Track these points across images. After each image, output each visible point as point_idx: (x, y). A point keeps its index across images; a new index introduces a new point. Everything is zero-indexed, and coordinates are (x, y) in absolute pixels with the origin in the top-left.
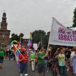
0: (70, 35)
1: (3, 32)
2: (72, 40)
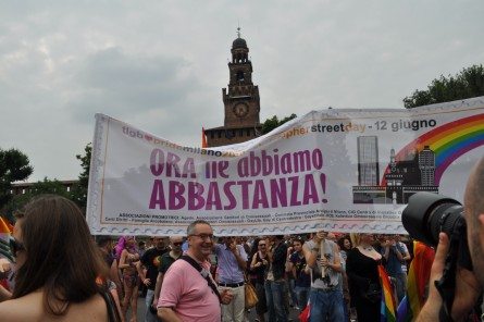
2: (233, 205)
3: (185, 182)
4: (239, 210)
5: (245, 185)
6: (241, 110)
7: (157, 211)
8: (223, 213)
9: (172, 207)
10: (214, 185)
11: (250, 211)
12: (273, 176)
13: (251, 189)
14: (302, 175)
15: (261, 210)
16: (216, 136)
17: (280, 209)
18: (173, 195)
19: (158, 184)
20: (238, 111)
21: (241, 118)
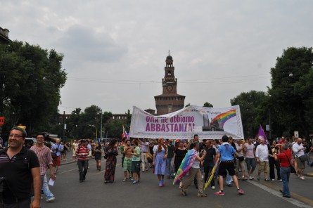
0: (165, 124)
1: (168, 102)
2: (169, 130)
3: (155, 124)
4: (170, 132)
5: (172, 125)
6: (170, 88)
7: (148, 132)
8: (165, 133)
9: (152, 130)
10: (163, 125)
11: (173, 132)
12: (180, 123)
13: (174, 126)
14: (188, 123)
15: (176, 132)
16: (159, 99)
17: (181, 132)
18: (152, 127)
19: (148, 124)
20: (168, 89)
21: (170, 92)
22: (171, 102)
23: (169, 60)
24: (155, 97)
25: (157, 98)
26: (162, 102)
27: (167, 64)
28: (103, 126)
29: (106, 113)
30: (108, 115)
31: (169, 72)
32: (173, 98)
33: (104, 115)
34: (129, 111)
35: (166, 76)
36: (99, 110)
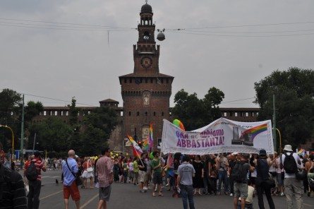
4: (201, 148)
5: (203, 140)
6: (146, 62)
7: (179, 147)
12: (211, 137)
14: (219, 137)
15: (207, 147)
16: (128, 81)
17: (213, 147)
20: (144, 63)
21: (146, 69)
22: (150, 87)
23: (146, 12)
24: (121, 78)
25: (123, 80)
26: (133, 87)
27: (142, 19)
28: (26, 127)
29: (30, 104)
30: (36, 108)
31: (147, 33)
32: (152, 79)
33: (27, 108)
34: (74, 102)
35: (141, 40)
36: (18, 98)
